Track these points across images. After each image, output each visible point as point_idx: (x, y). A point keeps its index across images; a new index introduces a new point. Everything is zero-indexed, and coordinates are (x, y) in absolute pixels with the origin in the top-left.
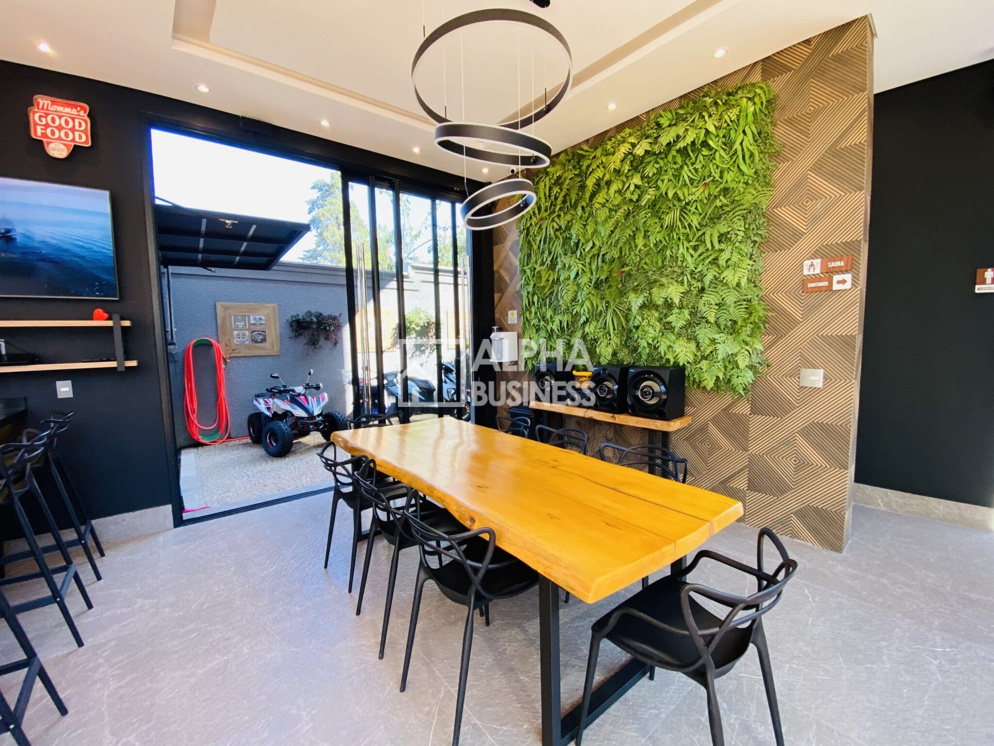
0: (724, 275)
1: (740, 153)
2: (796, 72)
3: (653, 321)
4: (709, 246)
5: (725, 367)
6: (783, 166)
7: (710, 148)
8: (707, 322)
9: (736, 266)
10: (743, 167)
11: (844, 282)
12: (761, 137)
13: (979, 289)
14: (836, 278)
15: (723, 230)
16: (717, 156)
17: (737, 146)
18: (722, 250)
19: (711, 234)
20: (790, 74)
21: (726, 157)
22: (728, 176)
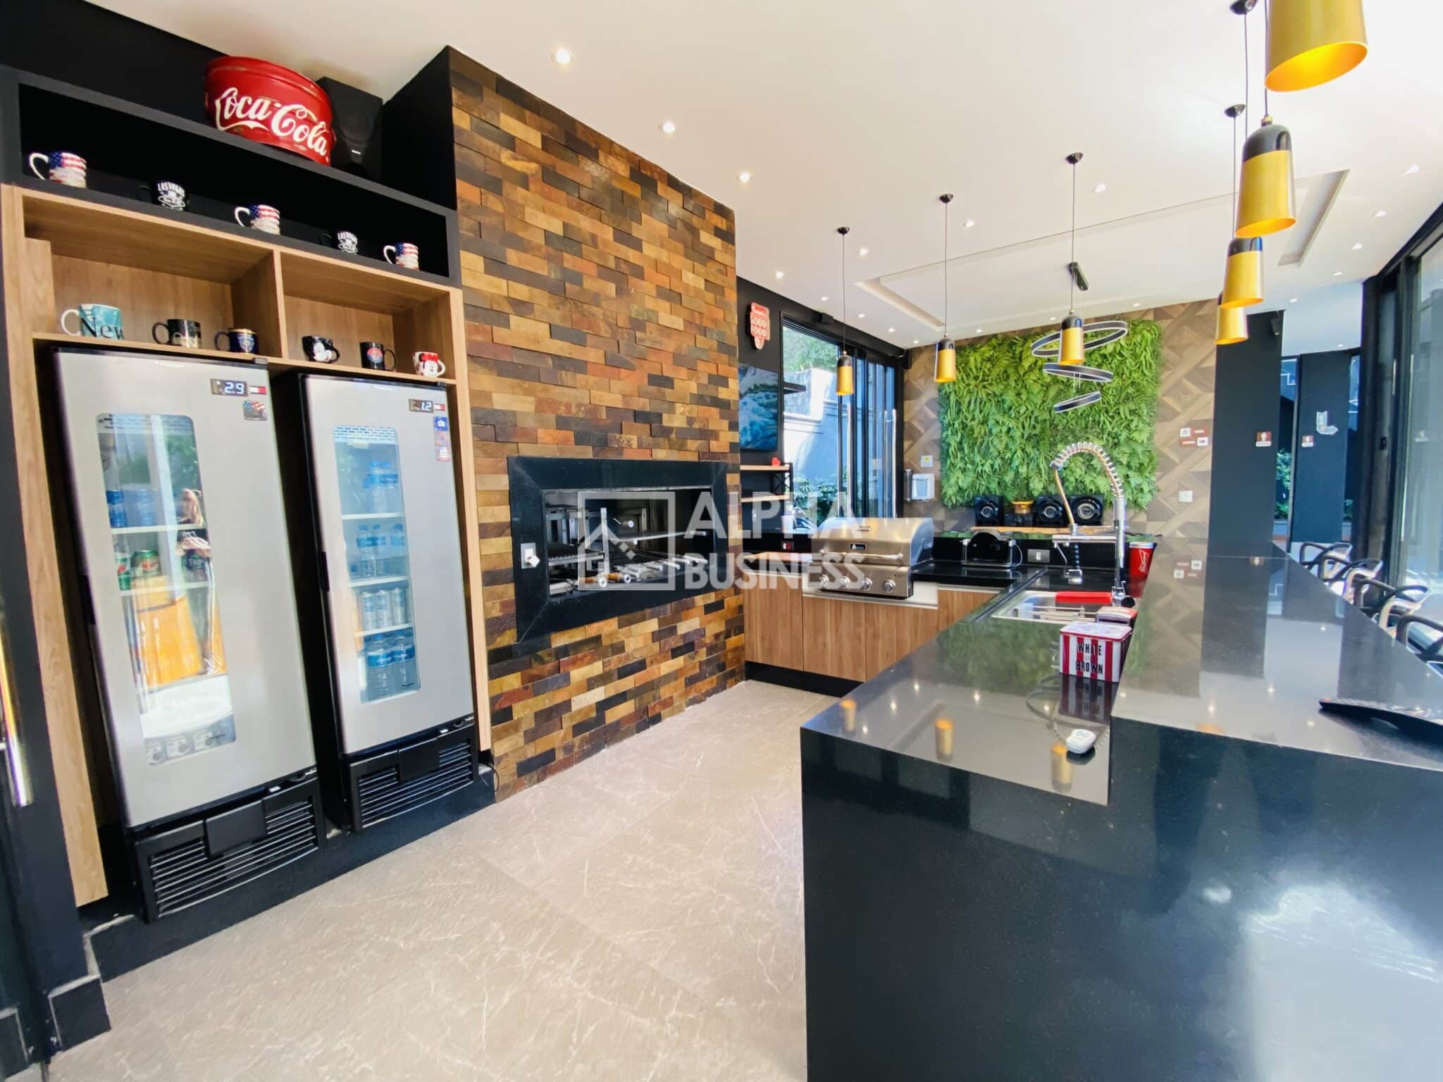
0: (1133, 435)
1: (1144, 363)
2: (1176, 320)
3: (1079, 464)
4: (1124, 417)
5: (1133, 493)
6: (1167, 373)
7: (1122, 355)
8: (1121, 464)
9: (1141, 431)
10: (1146, 372)
11: (1203, 441)
12: (1155, 354)
13: (1258, 444)
14: (1199, 439)
15: (1133, 407)
16: (1127, 361)
17: (1142, 358)
18: (1132, 420)
19: (1124, 410)
20: (1172, 320)
21: (1134, 363)
22: (1135, 375)
